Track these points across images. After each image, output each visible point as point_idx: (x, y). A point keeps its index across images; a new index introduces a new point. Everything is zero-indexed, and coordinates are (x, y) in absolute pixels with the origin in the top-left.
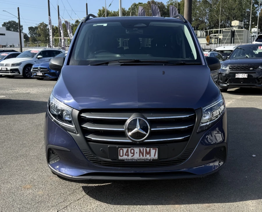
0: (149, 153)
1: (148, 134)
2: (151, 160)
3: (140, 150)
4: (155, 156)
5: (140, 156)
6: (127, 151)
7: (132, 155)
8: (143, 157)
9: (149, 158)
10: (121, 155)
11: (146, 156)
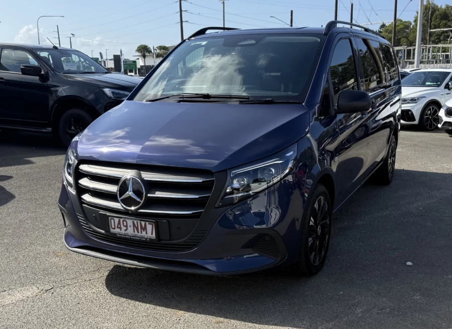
0: (145, 229)
1: (142, 202)
2: (148, 240)
3: (133, 223)
4: (152, 234)
5: (134, 232)
6: (119, 223)
7: (125, 228)
8: (139, 234)
9: (146, 237)
10: (113, 227)
11: (141, 233)
